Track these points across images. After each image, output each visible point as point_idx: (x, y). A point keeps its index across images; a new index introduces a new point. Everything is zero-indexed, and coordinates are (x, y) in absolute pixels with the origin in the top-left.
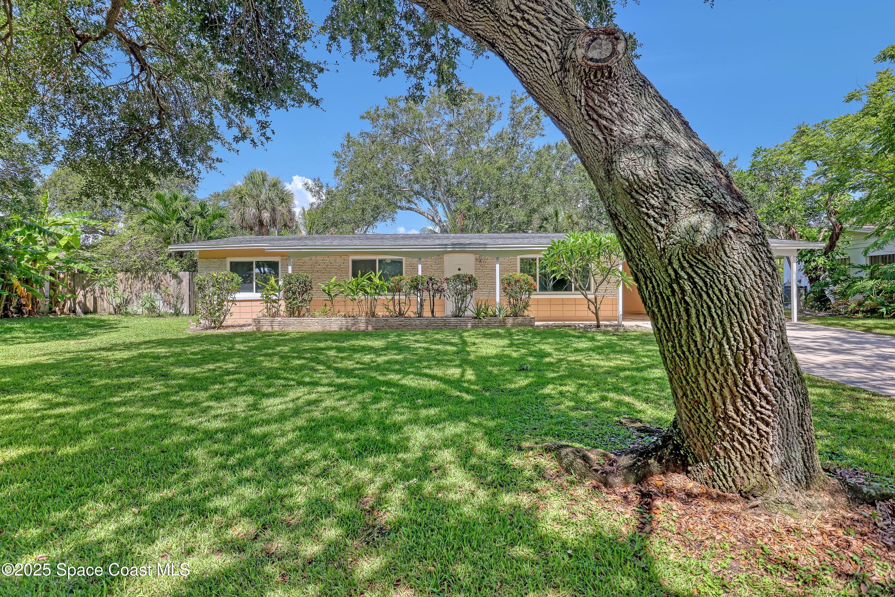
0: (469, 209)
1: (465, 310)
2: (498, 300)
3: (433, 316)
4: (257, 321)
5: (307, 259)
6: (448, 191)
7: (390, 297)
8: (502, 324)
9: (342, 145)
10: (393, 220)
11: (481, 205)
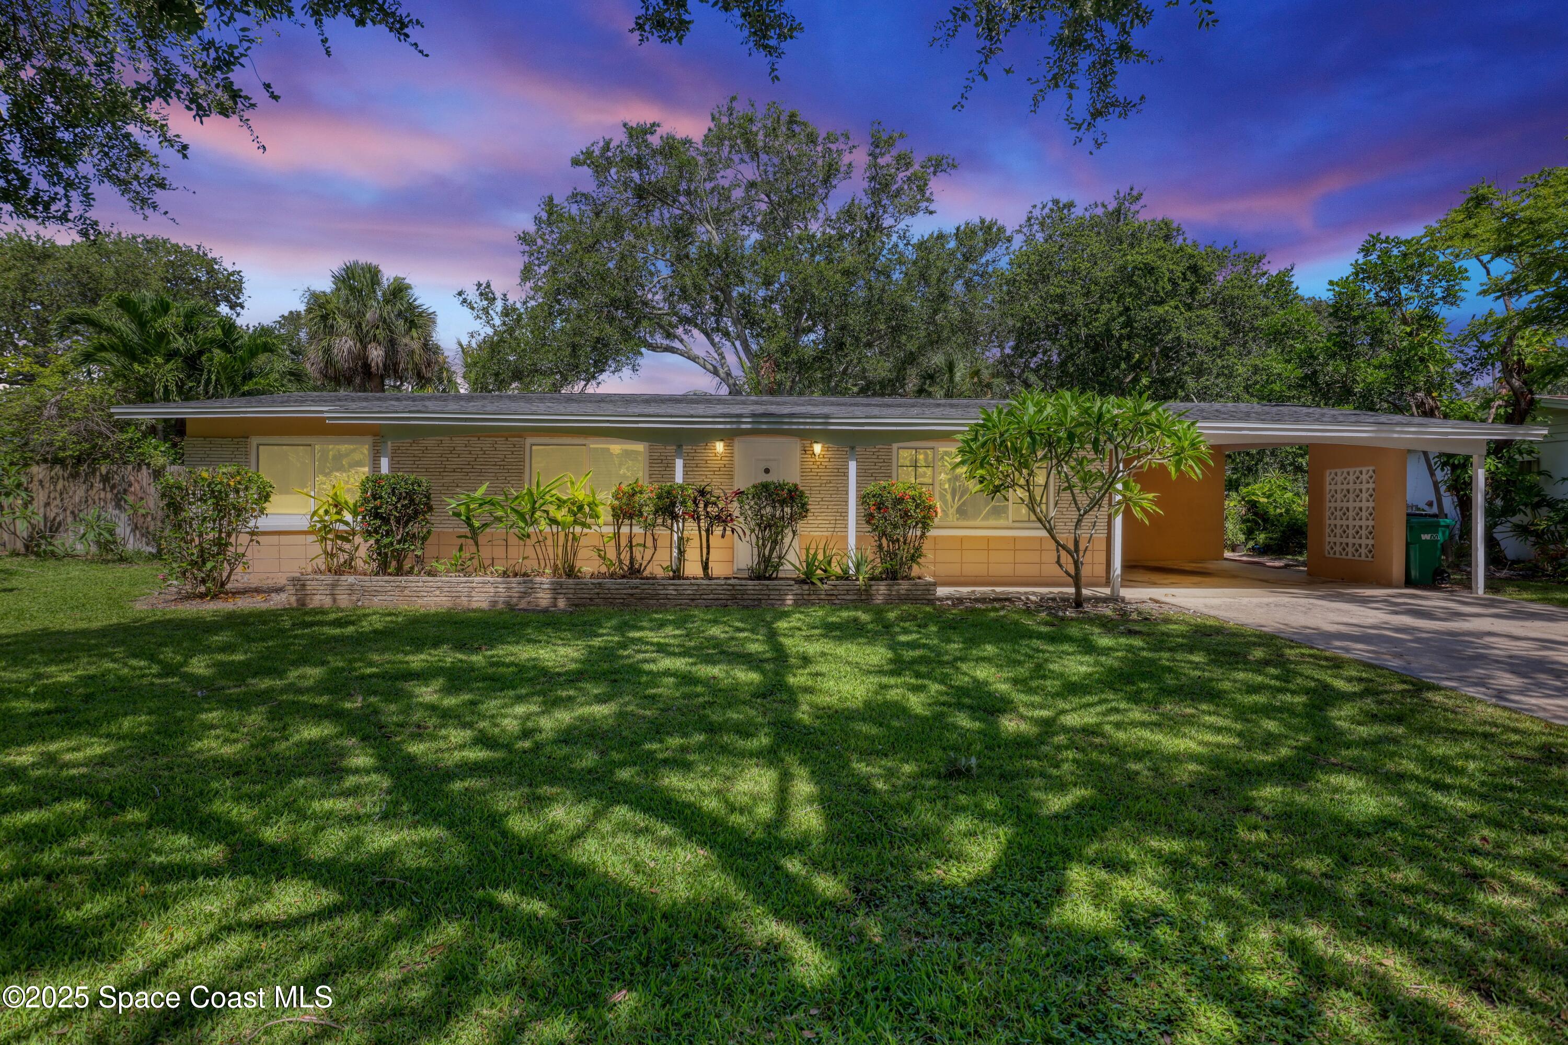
0: (786, 350)
1: (780, 564)
2: (852, 540)
3: (707, 576)
4: (299, 583)
5: (431, 441)
6: (748, 318)
7: (609, 530)
8: (863, 597)
9: (538, 220)
10: (634, 370)
11: (809, 344)
